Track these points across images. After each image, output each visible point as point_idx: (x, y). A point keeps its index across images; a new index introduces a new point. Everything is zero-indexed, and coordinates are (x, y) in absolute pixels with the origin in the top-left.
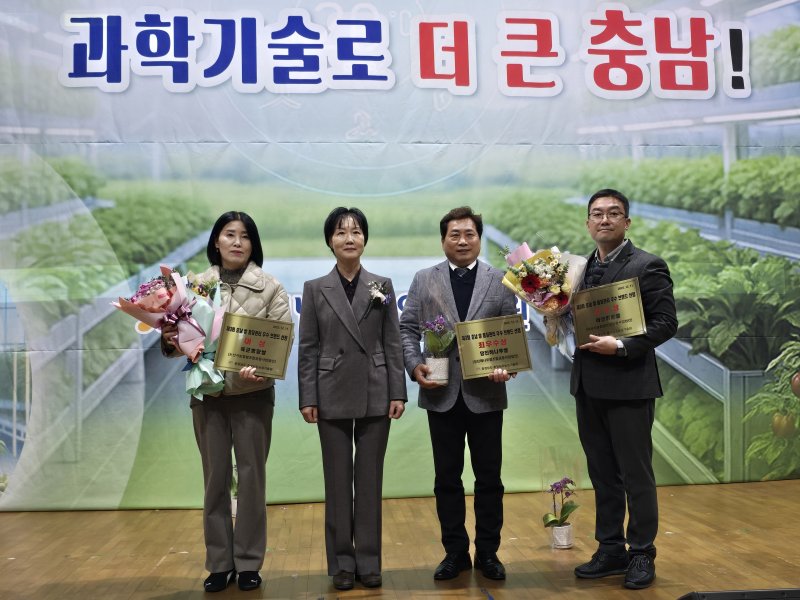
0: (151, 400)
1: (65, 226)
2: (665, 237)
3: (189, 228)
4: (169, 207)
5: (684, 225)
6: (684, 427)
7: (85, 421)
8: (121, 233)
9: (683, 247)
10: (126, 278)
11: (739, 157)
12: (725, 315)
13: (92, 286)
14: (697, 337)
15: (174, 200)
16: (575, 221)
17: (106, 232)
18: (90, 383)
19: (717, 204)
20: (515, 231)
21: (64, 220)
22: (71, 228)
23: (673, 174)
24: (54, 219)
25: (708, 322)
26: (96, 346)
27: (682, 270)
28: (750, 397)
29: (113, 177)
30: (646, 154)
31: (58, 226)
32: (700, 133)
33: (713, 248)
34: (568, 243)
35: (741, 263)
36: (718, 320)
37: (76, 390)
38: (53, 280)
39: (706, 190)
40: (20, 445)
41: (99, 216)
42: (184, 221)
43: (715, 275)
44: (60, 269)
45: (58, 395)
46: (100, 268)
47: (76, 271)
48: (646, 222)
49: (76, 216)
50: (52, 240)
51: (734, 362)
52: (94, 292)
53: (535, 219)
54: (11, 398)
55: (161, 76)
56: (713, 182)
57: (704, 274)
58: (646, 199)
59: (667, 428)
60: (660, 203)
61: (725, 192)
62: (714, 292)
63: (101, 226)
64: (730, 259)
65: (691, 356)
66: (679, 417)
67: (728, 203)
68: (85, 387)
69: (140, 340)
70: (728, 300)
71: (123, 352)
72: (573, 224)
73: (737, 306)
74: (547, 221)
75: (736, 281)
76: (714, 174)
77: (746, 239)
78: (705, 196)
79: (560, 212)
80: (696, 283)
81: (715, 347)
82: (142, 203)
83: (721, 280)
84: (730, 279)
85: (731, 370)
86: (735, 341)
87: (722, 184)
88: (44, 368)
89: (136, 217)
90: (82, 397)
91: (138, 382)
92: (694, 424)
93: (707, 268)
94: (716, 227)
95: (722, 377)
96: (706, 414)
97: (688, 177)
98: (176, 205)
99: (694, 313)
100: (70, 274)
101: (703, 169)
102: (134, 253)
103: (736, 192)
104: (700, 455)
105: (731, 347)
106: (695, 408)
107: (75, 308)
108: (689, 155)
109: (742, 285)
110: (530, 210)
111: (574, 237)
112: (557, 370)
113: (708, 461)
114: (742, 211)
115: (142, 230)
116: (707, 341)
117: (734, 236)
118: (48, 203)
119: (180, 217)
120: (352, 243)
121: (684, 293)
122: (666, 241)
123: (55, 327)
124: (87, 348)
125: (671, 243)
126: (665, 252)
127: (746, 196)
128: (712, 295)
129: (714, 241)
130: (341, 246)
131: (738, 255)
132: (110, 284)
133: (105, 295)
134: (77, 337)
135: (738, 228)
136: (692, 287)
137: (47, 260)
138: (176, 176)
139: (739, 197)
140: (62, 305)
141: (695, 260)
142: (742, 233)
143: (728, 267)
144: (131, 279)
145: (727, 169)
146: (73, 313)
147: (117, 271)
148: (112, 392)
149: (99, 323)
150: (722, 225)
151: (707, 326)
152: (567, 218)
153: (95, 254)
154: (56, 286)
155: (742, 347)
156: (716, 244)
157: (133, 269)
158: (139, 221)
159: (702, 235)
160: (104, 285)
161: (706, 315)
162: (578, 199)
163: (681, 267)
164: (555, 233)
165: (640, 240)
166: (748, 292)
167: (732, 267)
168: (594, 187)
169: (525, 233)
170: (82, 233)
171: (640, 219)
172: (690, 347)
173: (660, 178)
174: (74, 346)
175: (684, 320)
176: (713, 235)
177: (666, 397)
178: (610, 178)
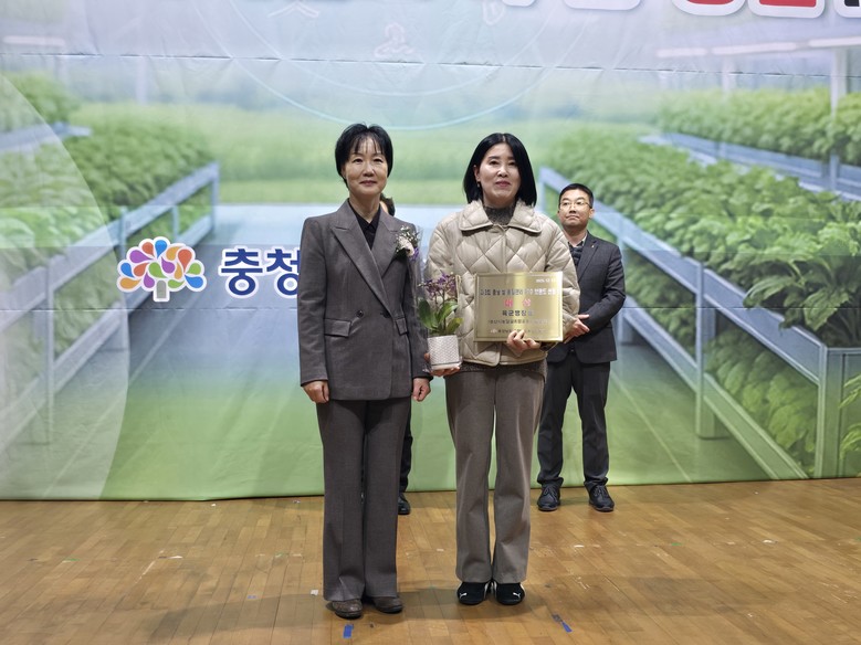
0: (137, 372)
1: (30, 158)
2: (758, 186)
3: (182, 163)
4: (157, 138)
5: (780, 172)
6: (770, 412)
7: (57, 395)
8: (99, 168)
9: (778, 199)
10: (106, 223)
11: (849, 90)
12: (825, 281)
13: (64, 233)
14: (790, 307)
15: (163, 129)
16: (651, 164)
17: (80, 167)
18: (64, 350)
19: (821, 147)
20: (579, 174)
21: (29, 151)
22: (38, 161)
23: (770, 109)
24: (17, 149)
25: (804, 289)
26: (70, 306)
27: (776, 227)
28: (850, 378)
29: (89, 99)
30: (739, 84)
31: (21, 158)
32: (804, 60)
33: (813, 201)
34: (642, 191)
35: (846, 221)
36: (816, 287)
37: (47, 358)
38: (17, 224)
39: (809, 129)
41: (71, 146)
42: (176, 155)
43: (815, 233)
44: (23, 210)
45: (25, 364)
46: (73, 210)
47: (45, 214)
48: (735, 167)
49: (43, 146)
50: (15, 175)
51: (833, 337)
52: (67, 240)
53: (603, 161)
56: (817, 120)
57: (801, 232)
58: (737, 139)
59: (751, 414)
60: (753, 144)
61: (830, 133)
62: (813, 254)
63: (74, 158)
64: (834, 214)
65: (782, 330)
66: (765, 401)
67: (834, 146)
68: (57, 355)
69: (123, 299)
70: (830, 264)
71: (103, 313)
72: (648, 168)
73: (840, 271)
74: (617, 164)
75: (839, 241)
76: (819, 111)
77: (853, 190)
78: (807, 137)
79: (634, 152)
80: (792, 242)
81: (811, 319)
82: (124, 132)
83: (821, 239)
84: (832, 238)
85: (828, 346)
86: (835, 313)
87: (827, 123)
88: (7, 331)
89: (117, 149)
90: (53, 366)
91: (121, 350)
92: (782, 409)
93: (806, 224)
94: (817, 174)
95: (818, 355)
96: (796, 399)
97: (787, 113)
98: (165, 134)
99: (789, 278)
100: (38, 217)
101: (806, 104)
102: (115, 193)
103: (844, 132)
104: (788, 446)
105: (830, 319)
106: (784, 391)
107: (44, 259)
108: (790, 87)
109: (846, 246)
110: (597, 149)
111: (649, 184)
112: (624, 343)
113: (796, 454)
114: (850, 157)
115: (125, 165)
116: (802, 312)
117: (840, 186)
118: (8, 129)
119: (171, 150)
120: (371, 175)
121: (778, 253)
122: (758, 191)
123: (19, 282)
124: (59, 307)
125: (765, 193)
126: (757, 204)
127: (856, 138)
128: (811, 257)
129: (816, 192)
130: (358, 178)
131: (844, 209)
132: (87, 231)
133: (80, 244)
134: (47, 295)
135: (845, 177)
136: (787, 247)
137: (9, 199)
138: (166, 98)
139: (848, 139)
140: (27, 255)
141: (792, 215)
142: (850, 182)
143: (831, 223)
144: (111, 225)
145: (834, 105)
146: (41, 264)
147: (93, 214)
148: (90, 360)
149: (74, 278)
150: (826, 173)
151: (803, 295)
152: (642, 160)
153: (67, 192)
154: (20, 232)
155: (843, 319)
156: (817, 196)
157: (113, 213)
158: (120, 154)
159: (801, 184)
160: (79, 231)
161: (803, 280)
162: (655, 138)
163: (774, 222)
164: (628, 179)
165: (727, 189)
166: (854, 255)
167: (835, 224)
168: (676, 123)
169: (589, 179)
170: (52, 167)
171: (727, 163)
172: (781, 318)
173: (755, 114)
174: (43, 305)
175: (776, 287)
176: (815, 183)
177: (750, 379)
178: (695, 113)
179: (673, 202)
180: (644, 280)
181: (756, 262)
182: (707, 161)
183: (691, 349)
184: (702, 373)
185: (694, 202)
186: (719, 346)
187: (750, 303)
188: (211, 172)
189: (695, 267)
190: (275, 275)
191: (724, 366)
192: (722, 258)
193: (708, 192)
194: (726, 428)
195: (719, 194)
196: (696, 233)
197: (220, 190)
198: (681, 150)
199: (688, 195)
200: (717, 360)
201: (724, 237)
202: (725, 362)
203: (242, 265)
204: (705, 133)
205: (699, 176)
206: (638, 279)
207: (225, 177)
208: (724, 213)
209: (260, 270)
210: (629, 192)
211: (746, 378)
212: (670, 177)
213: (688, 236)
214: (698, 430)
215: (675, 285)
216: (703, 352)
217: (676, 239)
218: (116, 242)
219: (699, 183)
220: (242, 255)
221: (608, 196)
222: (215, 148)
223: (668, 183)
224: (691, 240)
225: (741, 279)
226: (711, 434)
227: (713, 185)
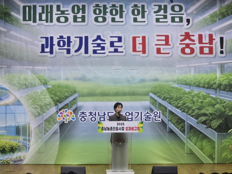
0: (61, 138)
1: (39, 92)
2: (200, 96)
3: (70, 93)
4: (65, 88)
5: (205, 92)
6: (203, 148)
7: (45, 142)
8: (53, 94)
9: (204, 99)
10: (55, 106)
11: (221, 73)
12: (216, 117)
14: (208, 123)
15: (67, 86)
16: (174, 91)
17: (50, 94)
18: (46, 133)
19: (215, 87)
20: (158, 94)
21: (39, 91)
22: (41, 93)
23: (202, 78)
24: (36, 90)
25: (211, 119)
26: (47, 124)
28: (223, 140)
29: (51, 80)
30: (195, 73)
31: (37, 92)
32: (211, 67)
34: (172, 97)
35: (221, 103)
36: (214, 119)
38: (37, 106)
39: (212, 82)
40: (29, 148)
41: (48, 90)
43: (214, 106)
44: (38, 103)
45: (38, 136)
46: (48, 103)
49: (42, 90)
50: (36, 96)
51: (219, 130)
52: (47, 110)
53: (164, 91)
54: (27, 136)
55: (63, 52)
56: (214, 80)
57: (210, 106)
58: (195, 85)
59: (199, 148)
60: (198, 86)
61: (217, 83)
63: (48, 92)
64: (218, 102)
65: (206, 129)
66: (202, 145)
67: (218, 86)
68: (45, 134)
69: (58, 122)
70: (217, 113)
71: (54, 125)
72: (174, 92)
73: (220, 115)
74: (167, 91)
76: (214, 78)
77: (223, 96)
78: (212, 84)
79: (170, 89)
80: (208, 109)
81: (213, 126)
82: (59, 87)
83: (215, 108)
84: (218, 107)
85: (218, 133)
86: (219, 125)
87: (216, 81)
88: (34, 129)
89: (57, 90)
90: (44, 136)
91: (58, 133)
92: (206, 147)
93: (211, 104)
94: (214, 93)
95: (215, 135)
96: (210, 145)
97: (206, 79)
98: (67, 87)
99: (207, 117)
100: (41, 105)
101: (211, 77)
102: (57, 100)
103: (220, 83)
104: (208, 156)
105: (218, 126)
106: (207, 143)
107: (42, 114)
108: (207, 73)
109: (221, 109)
110: (162, 88)
111: (174, 96)
112: (168, 132)
113: (210, 158)
114: (222, 89)
115: (59, 94)
116: (211, 125)
117: (219, 95)
118: (35, 86)
119: (68, 90)
121: (204, 111)
122: (200, 97)
123: (37, 118)
124: (45, 124)
125: (201, 97)
126: (199, 100)
127: (223, 84)
128: (213, 112)
131: (221, 100)
132: (51, 108)
133: (49, 111)
134: (43, 121)
135: (221, 93)
137: (35, 101)
138: (67, 79)
139: (221, 85)
140: (39, 113)
143: (217, 104)
145: (218, 77)
146: (42, 115)
147: (52, 104)
149: (48, 118)
150: (216, 92)
151: (211, 121)
152: (172, 90)
153: (47, 100)
154: (37, 108)
155: (221, 126)
156: (214, 98)
157: (56, 104)
158: (58, 91)
159: (210, 95)
160: (49, 108)
161: (211, 117)
162: (175, 85)
163: (204, 104)
164: (169, 95)
165: (192, 96)
166: (223, 111)
167: (218, 104)
168: (180, 82)
169: (160, 95)
170: (44, 94)
171: (193, 91)
172: (206, 126)
173: (199, 79)
174: (42, 123)
175: (204, 119)
176: (214, 95)
177: (198, 140)
178: (185, 79)
179: (180, 100)
180: (173, 118)
181: (199, 113)
182: (187, 90)
183: (184, 133)
184: (187, 138)
185: (185, 100)
186: (191, 133)
187: (198, 123)
188: (76, 95)
189: (185, 115)
190: (90, 117)
191: (192, 137)
192: (191, 112)
193: (188, 97)
194: (192, 151)
195: (191, 98)
196: (185, 107)
197: (79, 99)
198: (181, 88)
199: (183, 98)
200: (190, 136)
201: (192, 108)
202: (192, 136)
203: (83, 115)
204: (187, 84)
205: (186, 94)
206: (172, 117)
207: (79, 96)
208: (192, 102)
209: (87, 116)
210: (169, 98)
211: (197, 140)
212: (179, 94)
213: (183, 107)
214: (186, 152)
215: (180, 119)
216: (187, 134)
217: (180, 108)
218: (57, 110)
219: (186, 95)
220: (83, 113)
221: (165, 99)
222: (77, 90)
223: (178, 95)
224: (184, 108)
225: (196, 117)
226: (189, 152)
227: (189, 96)
